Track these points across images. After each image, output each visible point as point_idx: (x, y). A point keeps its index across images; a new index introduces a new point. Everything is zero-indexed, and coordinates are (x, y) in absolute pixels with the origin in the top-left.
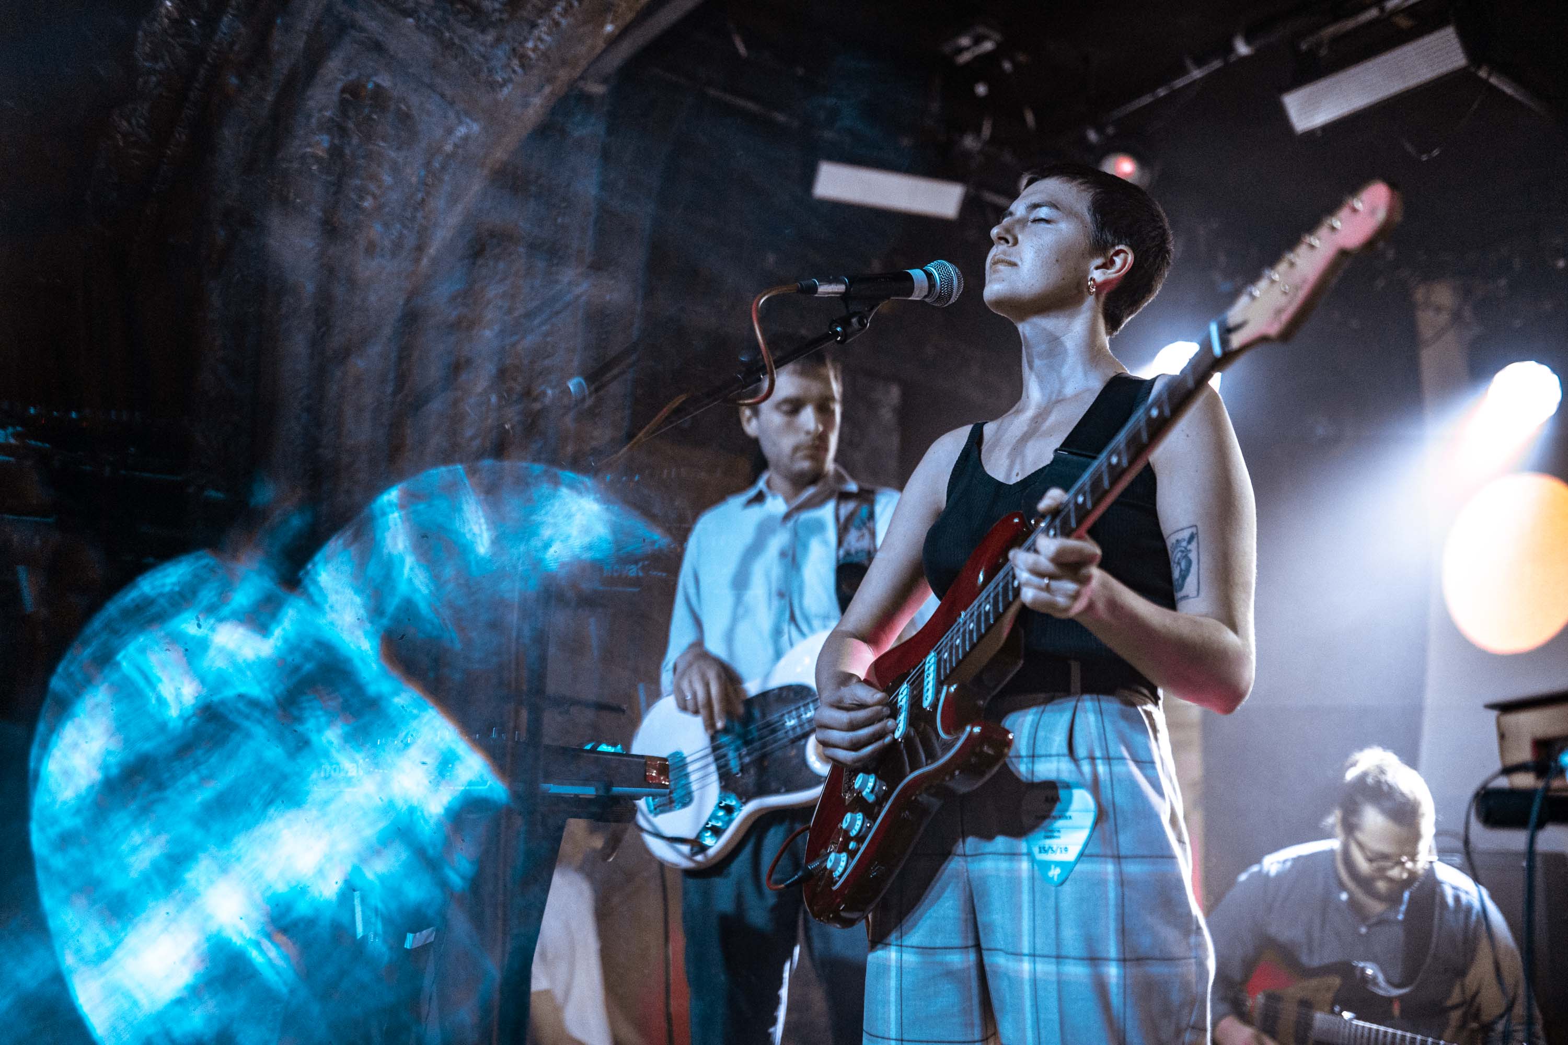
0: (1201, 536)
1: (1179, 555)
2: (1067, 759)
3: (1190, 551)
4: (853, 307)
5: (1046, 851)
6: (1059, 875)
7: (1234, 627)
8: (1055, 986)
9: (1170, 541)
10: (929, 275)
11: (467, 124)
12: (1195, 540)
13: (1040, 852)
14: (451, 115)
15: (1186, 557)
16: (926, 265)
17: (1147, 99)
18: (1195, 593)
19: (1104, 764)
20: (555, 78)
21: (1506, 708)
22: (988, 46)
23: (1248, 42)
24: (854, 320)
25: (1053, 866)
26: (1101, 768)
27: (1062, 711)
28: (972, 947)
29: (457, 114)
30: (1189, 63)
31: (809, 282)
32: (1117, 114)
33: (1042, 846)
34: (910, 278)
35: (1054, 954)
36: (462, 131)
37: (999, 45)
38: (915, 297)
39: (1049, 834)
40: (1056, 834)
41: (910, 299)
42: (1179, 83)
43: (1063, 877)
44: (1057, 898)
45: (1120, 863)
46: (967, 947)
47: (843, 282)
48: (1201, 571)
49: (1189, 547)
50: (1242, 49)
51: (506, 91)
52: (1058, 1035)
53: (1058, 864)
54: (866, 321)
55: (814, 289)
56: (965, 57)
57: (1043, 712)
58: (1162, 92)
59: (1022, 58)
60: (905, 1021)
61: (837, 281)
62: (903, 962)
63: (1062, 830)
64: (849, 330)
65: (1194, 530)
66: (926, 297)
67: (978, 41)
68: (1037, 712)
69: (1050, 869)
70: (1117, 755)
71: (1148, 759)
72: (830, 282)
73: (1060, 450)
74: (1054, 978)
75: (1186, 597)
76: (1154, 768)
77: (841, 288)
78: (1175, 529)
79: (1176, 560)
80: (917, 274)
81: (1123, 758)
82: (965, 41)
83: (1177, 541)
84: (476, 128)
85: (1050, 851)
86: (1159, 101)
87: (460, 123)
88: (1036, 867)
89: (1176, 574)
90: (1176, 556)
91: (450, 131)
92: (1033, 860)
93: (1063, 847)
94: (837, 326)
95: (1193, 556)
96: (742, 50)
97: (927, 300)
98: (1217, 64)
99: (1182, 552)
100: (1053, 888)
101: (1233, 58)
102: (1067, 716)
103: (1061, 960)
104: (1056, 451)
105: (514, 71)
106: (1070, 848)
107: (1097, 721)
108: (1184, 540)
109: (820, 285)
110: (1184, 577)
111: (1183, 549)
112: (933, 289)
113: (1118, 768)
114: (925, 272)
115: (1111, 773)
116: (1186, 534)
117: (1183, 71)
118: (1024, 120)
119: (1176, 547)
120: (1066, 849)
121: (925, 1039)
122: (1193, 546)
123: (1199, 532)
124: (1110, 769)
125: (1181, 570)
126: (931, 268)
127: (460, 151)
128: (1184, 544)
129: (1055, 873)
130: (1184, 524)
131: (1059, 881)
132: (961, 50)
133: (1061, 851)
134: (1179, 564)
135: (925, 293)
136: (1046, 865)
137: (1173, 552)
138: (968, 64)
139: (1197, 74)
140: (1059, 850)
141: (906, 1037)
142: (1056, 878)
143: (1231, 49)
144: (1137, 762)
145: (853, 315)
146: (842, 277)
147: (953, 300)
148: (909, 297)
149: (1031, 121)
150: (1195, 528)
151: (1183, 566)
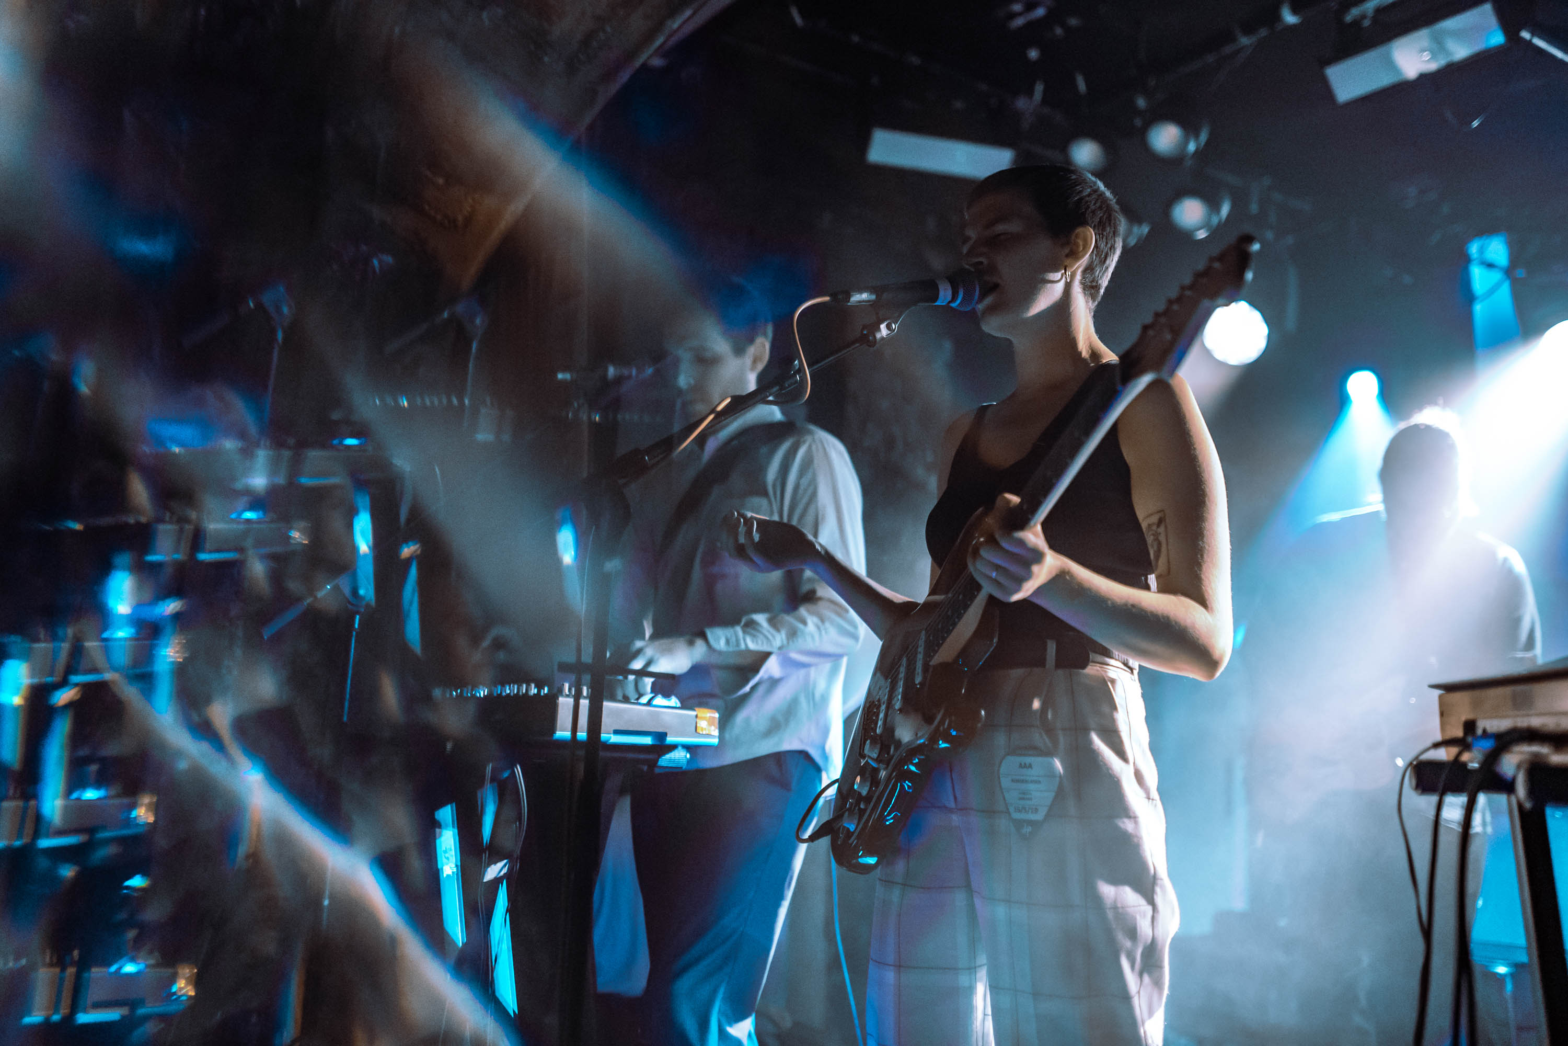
0: (1168, 520)
1: (1152, 537)
2: (1038, 730)
3: (1160, 534)
5: (1020, 811)
7: (1202, 601)
9: (1144, 525)
12: (1164, 523)
13: (1015, 812)
15: (1157, 539)
17: (1195, 66)
19: (1071, 735)
21: (1449, 688)
22: (1040, 12)
23: (1295, 11)
24: (883, 326)
25: (1024, 826)
30: (1237, 32)
33: (1017, 807)
35: (1026, 900)
37: (1051, 12)
39: (1021, 797)
40: (1027, 797)
41: (936, 304)
42: (1226, 49)
43: (1035, 833)
47: (873, 289)
48: (1171, 552)
49: (1159, 531)
50: (1290, 18)
53: (1029, 824)
54: (893, 325)
55: (847, 300)
56: (1019, 22)
58: (1210, 58)
59: (1074, 23)
61: (867, 287)
63: (1034, 793)
66: (950, 302)
67: (1030, 7)
69: (1021, 828)
70: (1083, 726)
71: (1113, 729)
72: (861, 291)
76: (1119, 736)
77: (871, 294)
78: (1145, 516)
79: (1149, 543)
81: (1087, 729)
82: (1017, 7)
83: (1149, 524)
85: (1023, 811)
88: (1012, 825)
89: (1150, 556)
90: (1149, 538)
92: (1009, 820)
93: (1034, 808)
95: (1162, 539)
96: (798, 20)
97: (953, 305)
98: (1263, 32)
99: (1154, 534)
100: (1026, 844)
101: (1279, 27)
103: (1032, 907)
106: (1041, 809)
107: (1067, 694)
108: (1153, 524)
109: (852, 295)
110: (1156, 558)
111: (1154, 532)
115: (1076, 742)
116: (1155, 519)
118: (1075, 84)
119: (1149, 531)
120: (1037, 810)
122: (1162, 530)
123: (1166, 516)
125: (1154, 551)
128: (1154, 528)
129: (1026, 832)
130: (1153, 510)
131: (1033, 837)
132: (1014, 15)
133: (1033, 812)
134: (1151, 546)
136: (1021, 823)
137: (1147, 534)
138: (1020, 29)
139: (1246, 41)
140: (1030, 811)
142: (1027, 836)
143: (1278, 18)
144: (1103, 731)
145: (882, 321)
148: (935, 303)
149: (1082, 86)
150: (1162, 513)
151: (1155, 547)
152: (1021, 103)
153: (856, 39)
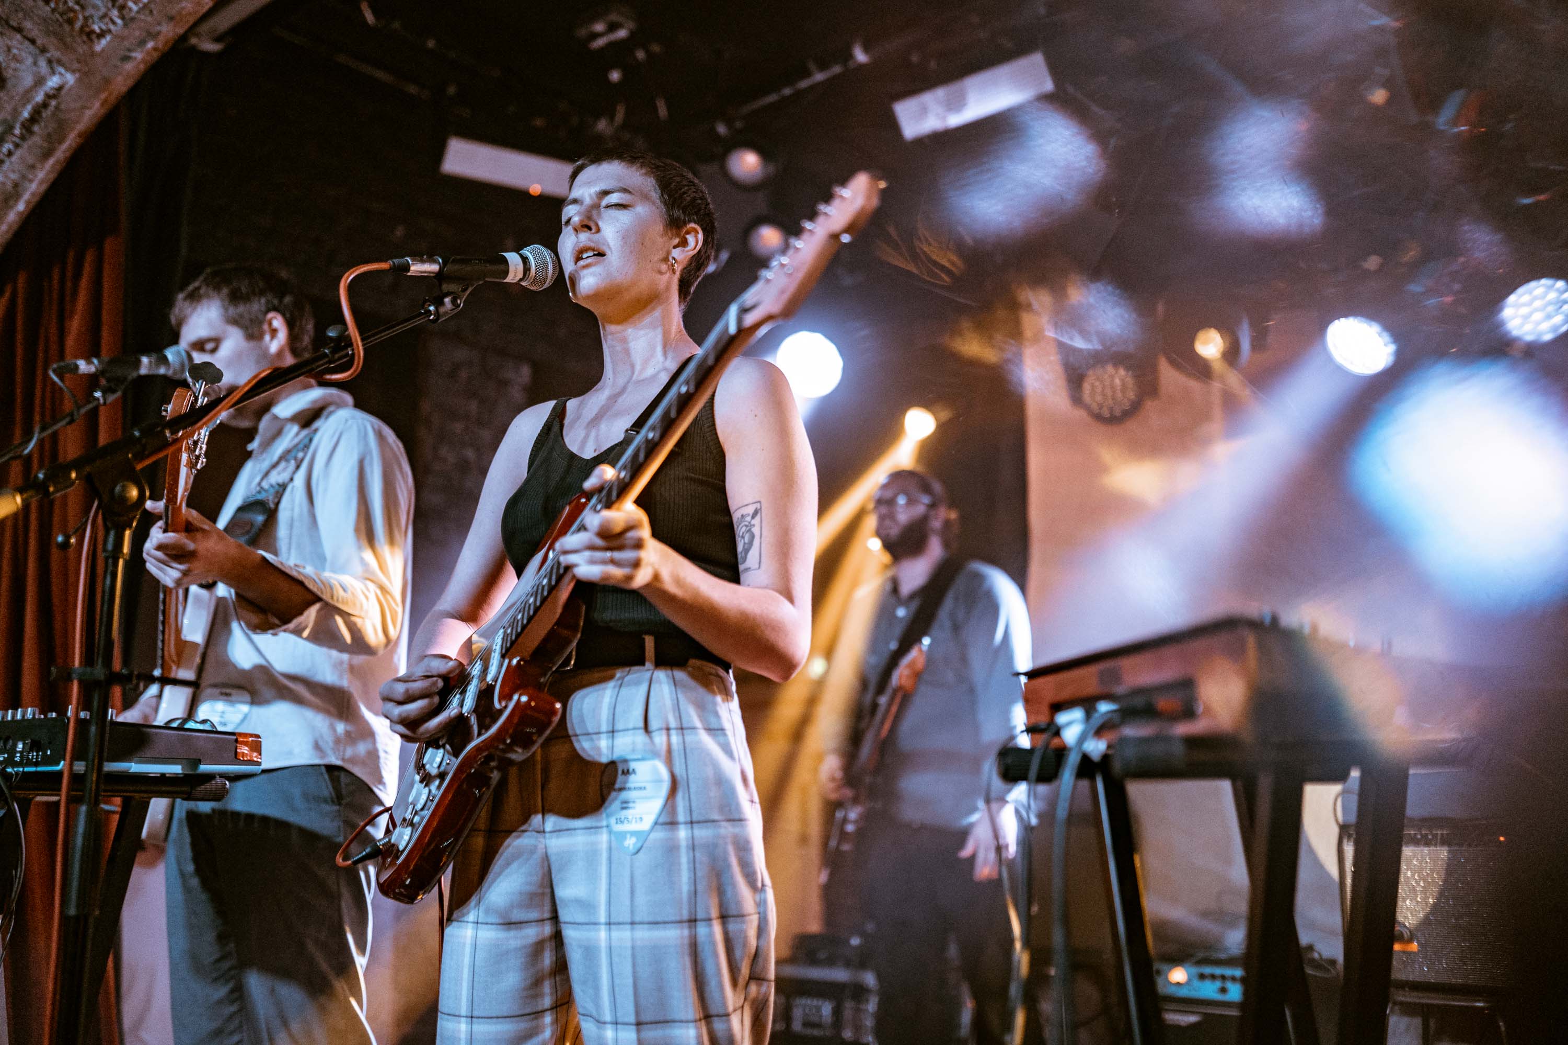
0: (764, 512)
1: (744, 529)
2: (642, 731)
3: (754, 525)
4: (446, 287)
5: (622, 822)
6: (634, 844)
7: (791, 599)
8: (629, 952)
9: (736, 516)
10: (525, 260)
11: (60, 74)
12: (758, 516)
13: (617, 823)
14: (43, 63)
15: (749, 531)
16: (522, 249)
17: (772, 98)
18: (757, 566)
19: (677, 734)
20: (159, 33)
22: (622, 33)
23: (866, 49)
24: (447, 300)
25: (628, 836)
26: (675, 738)
27: (638, 683)
28: (548, 919)
29: (50, 62)
30: (812, 66)
31: (401, 261)
32: (746, 109)
33: (618, 817)
34: (505, 261)
35: (629, 920)
36: (53, 82)
37: (632, 34)
38: (510, 279)
39: (625, 805)
40: (631, 805)
42: (804, 84)
43: (639, 845)
44: (632, 867)
45: (692, 828)
46: (543, 920)
47: (435, 262)
48: (763, 545)
49: (753, 522)
50: (861, 56)
51: (104, 42)
52: (632, 998)
53: (633, 833)
54: (459, 302)
55: (407, 268)
56: (600, 42)
57: (621, 686)
58: (787, 91)
59: (656, 48)
60: (475, 998)
61: (431, 260)
62: (478, 939)
63: (637, 801)
64: (442, 310)
65: (758, 505)
66: (521, 280)
67: (613, 27)
68: (614, 687)
69: (625, 838)
70: (690, 725)
71: (719, 727)
72: (423, 261)
73: (631, 430)
74: (629, 944)
75: (747, 569)
76: (725, 735)
77: (435, 268)
78: (740, 506)
79: (741, 534)
80: (513, 258)
81: (694, 728)
82: (599, 27)
83: (742, 516)
84: (70, 79)
85: (626, 821)
86: (784, 99)
87: (53, 73)
88: (613, 838)
89: (740, 548)
90: (740, 530)
91: (40, 81)
92: (610, 832)
93: (638, 816)
94: (430, 305)
95: (756, 530)
96: (370, 17)
97: (522, 283)
98: (837, 69)
99: (747, 526)
100: (628, 858)
101: (851, 64)
102: (643, 689)
103: (635, 926)
104: (627, 431)
105: (114, 23)
106: (645, 818)
107: (671, 693)
108: (749, 515)
109: (413, 264)
110: (747, 551)
111: (747, 523)
112: (528, 272)
113: (689, 738)
114: (521, 256)
115: (684, 742)
116: (750, 510)
117: (807, 74)
118: (655, 109)
119: (741, 522)
120: (641, 819)
121: (494, 1015)
122: (756, 521)
123: (763, 508)
124: (684, 739)
125: (745, 543)
126: (526, 252)
127: (53, 103)
128: (749, 519)
129: (630, 842)
130: (750, 500)
131: (635, 851)
132: (596, 36)
133: (636, 822)
134: (743, 537)
135: (520, 276)
136: (623, 835)
137: (738, 527)
138: (602, 49)
139: (819, 77)
140: (634, 820)
141: (475, 1014)
142: (631, 847)
143: (850, 56)
144: (709, 730)
145: (447, 295)
146: (436, 257)
147: (547, 285)
148: (504, 279)
149: (663, 111)
150: (759, 504)
151: (747, 540)
152: (602, 125)
153: (431, 44)
